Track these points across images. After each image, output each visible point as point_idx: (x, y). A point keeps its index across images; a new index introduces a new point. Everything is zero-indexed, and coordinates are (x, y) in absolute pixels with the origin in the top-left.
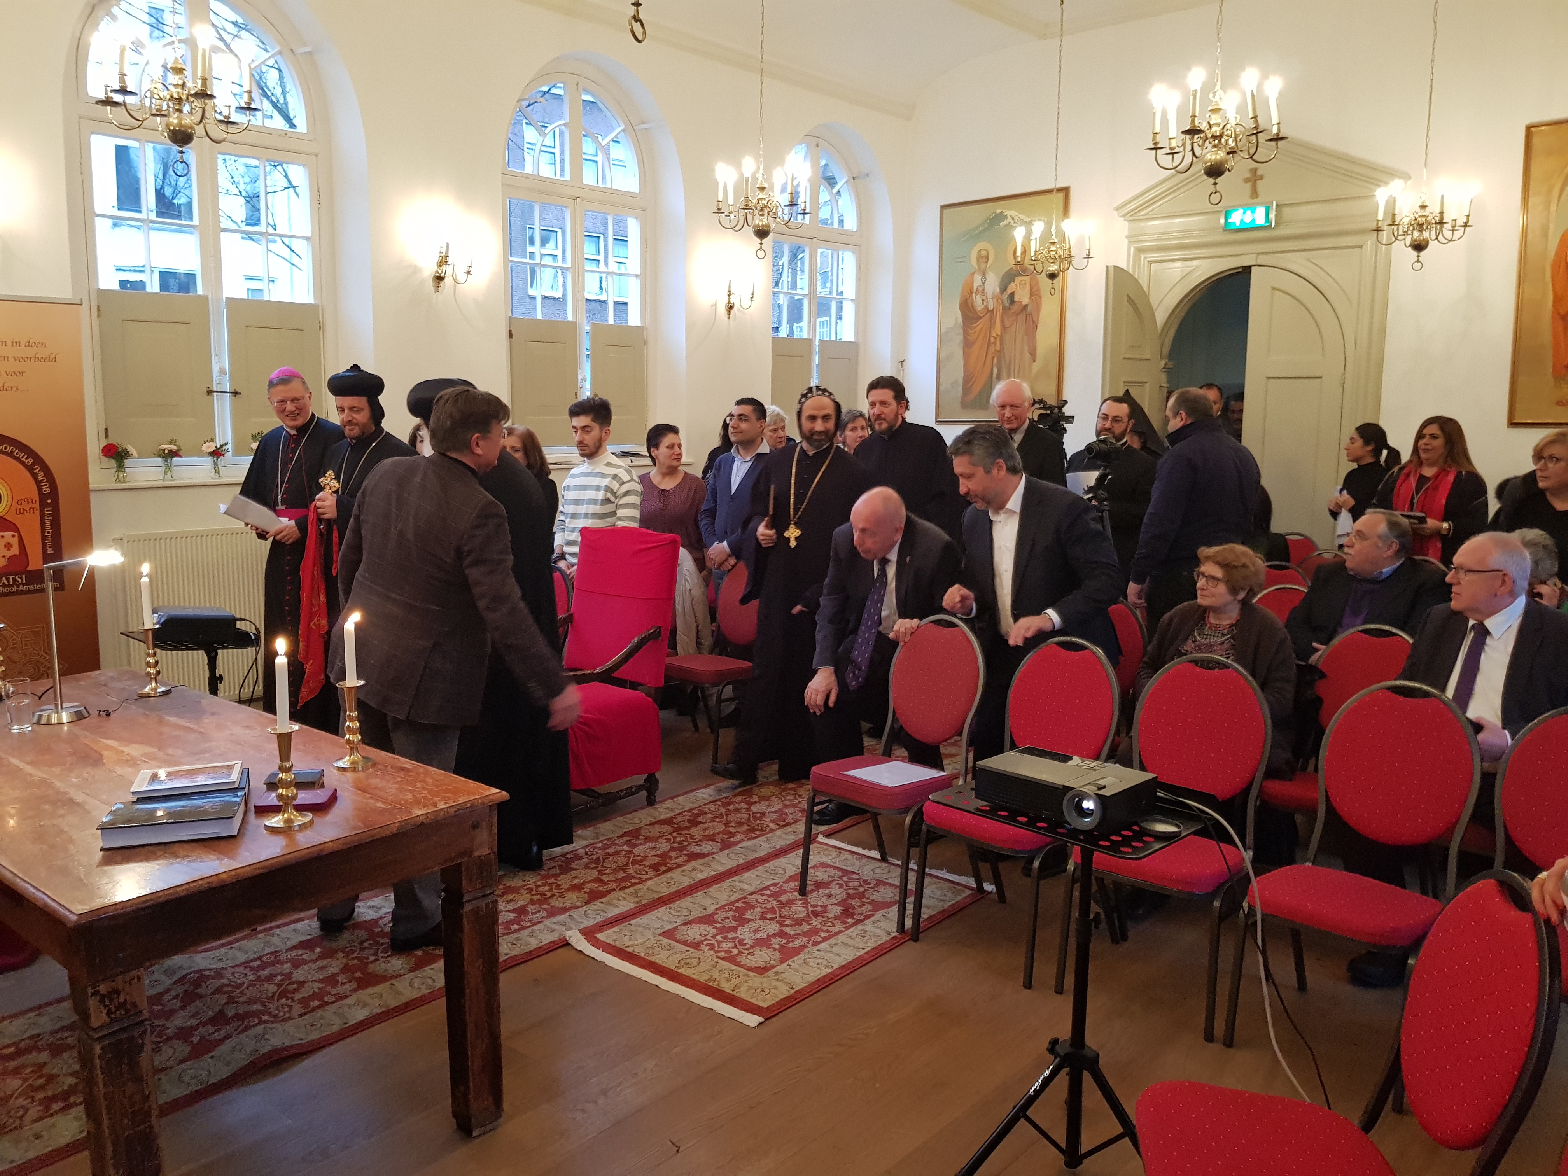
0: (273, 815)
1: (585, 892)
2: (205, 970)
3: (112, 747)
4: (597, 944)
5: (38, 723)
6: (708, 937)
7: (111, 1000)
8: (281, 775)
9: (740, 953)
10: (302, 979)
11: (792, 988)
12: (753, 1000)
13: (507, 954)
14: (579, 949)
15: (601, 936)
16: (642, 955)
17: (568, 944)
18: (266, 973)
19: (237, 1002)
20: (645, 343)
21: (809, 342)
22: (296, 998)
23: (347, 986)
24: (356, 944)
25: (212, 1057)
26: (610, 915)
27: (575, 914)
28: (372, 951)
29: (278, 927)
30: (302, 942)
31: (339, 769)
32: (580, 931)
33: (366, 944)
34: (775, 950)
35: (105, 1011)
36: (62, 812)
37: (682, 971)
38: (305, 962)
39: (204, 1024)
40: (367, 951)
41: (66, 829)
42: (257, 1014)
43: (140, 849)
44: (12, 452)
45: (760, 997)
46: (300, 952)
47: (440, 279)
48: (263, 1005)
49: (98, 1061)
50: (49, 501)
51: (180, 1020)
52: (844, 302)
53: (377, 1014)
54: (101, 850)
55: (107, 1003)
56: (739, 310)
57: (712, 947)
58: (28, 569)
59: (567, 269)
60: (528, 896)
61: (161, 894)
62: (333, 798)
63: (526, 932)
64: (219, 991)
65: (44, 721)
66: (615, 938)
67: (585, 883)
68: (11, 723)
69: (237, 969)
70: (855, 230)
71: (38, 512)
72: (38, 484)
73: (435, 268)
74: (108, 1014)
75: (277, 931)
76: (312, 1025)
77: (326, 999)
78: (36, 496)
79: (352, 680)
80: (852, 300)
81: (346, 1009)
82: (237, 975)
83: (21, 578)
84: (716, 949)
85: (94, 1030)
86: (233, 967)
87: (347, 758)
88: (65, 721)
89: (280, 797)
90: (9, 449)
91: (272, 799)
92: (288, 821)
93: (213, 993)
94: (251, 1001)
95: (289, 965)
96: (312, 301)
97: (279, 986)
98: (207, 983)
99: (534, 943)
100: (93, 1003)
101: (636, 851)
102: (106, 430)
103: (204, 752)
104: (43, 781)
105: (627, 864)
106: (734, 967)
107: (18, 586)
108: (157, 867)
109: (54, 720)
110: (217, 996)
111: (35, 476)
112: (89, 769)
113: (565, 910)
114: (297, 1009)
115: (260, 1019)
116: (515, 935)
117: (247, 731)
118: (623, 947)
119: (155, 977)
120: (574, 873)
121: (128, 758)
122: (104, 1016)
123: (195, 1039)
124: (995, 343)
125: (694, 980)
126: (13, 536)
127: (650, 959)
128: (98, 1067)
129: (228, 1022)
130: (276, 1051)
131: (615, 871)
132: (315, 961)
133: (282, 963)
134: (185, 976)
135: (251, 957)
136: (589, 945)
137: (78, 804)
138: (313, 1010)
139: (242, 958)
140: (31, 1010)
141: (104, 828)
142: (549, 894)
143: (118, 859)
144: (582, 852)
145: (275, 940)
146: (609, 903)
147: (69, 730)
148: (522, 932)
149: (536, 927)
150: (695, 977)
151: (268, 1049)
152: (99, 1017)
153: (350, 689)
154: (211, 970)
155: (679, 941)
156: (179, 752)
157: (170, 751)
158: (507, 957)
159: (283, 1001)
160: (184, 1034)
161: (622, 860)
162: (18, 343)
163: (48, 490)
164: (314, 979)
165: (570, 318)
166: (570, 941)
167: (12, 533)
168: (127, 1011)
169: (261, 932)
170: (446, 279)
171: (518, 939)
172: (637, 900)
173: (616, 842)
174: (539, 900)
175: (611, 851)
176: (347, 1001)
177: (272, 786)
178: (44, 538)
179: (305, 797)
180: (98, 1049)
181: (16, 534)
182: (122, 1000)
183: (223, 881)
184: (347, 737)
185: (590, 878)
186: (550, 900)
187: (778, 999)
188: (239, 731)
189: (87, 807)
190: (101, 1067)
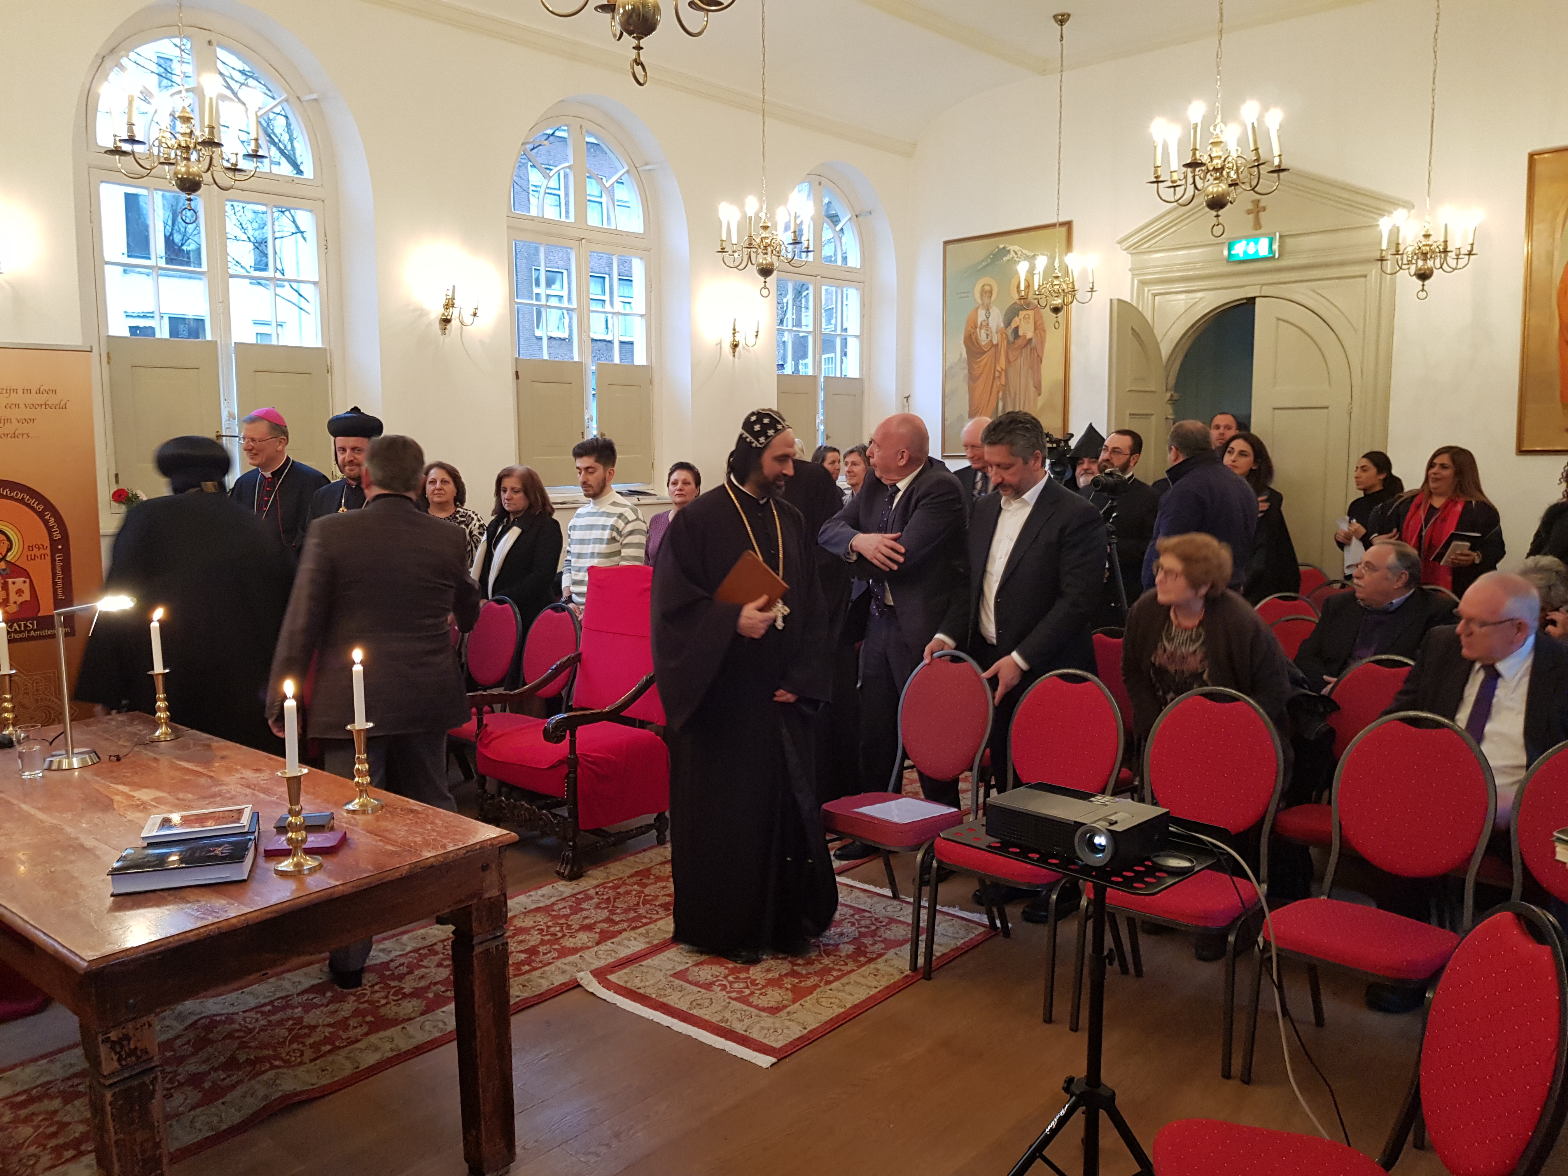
0: (282, 858)
1: (596, 933)
2: (215, 1015)
3: (122, 792)
4: (609, 986)
5: (49, 769)
6: (720, 978)
7: (122, 1047)
8: (290, 819)
9: (752, 993)
10: (313, 1023)
11: (805, 1028)
12: (765, 1041)
13: (518, 997)
14: (591, 990)
15: (612, 978)
16: (654, 996)
17: (579, 986)
18: (275, 1018)
19: (249, 1047)
20: (651, 383)
21: (814, 378)
22: (307, 1043)
23: (358, 1030)
24: (367, 987)
25: (223, 1103)
26: (621, 956)
27: (587, 954)
28: (382, 994)
29: (289, 971)
30: (313, 986)
31: (349, 811)
32: (591, 972)
33: (377, 988)
34: (787, 989)
35: (115, 1058)
36: (73, 858)
37: (694, 1012)
38: (316, 1006)
39: (215, 1069)
40: (377, 995)
41: (76, 875)
42: (267, 1059)
43: (151, 895)
44: (23, 498)
45: (772, 1038)
46: (311, 996)
47: (446, 321)
48: (275, 1049)
49: (108, 1109)
50: (60, 547)
51: (192, 1067)
52: (849, 340)
53: (388, 1058)
54: (112, 895)
55: (118, 1049)
56: (744, 348)
57: (724, 988)
58: (39, 615)
59: (572, 310)
60: (539, 936)
61: (171, 939)
62: (344, 840)
63: (537, 973)
64: (230, 1035)
65: (54, 767)
66: (626, 979)
67: (595, 923)
68: (23, 771)
69: (247, 1014)
70: (858, 267)
71: (48, 558)
72: (49, 529)
73: (442, 310)
74: (119, 1060)
75: (288, 975)
76: (323, 1071)
77: (337, 1044)
78: (47, 543)
79: (361, 723)
80: (856, 336)
81: (357, 1052)
82: (248, 1020)
83: (32, 624)
84: (728, 989)
85: (105, 1077)
86: (244, 1012)
87: (357, 801)
88: (76, 766)
89: (290, 840)
90: (20, 496)
91: (282, 842)
92: (298, 865)
93: (223, 1038)
94: (263, 1046)
95: (300, 1009)
96: (320, 345)
97: (290, 1030)
98: (219, 1028)
99: (545, 985)
100: (103, 1050)
101: (647, 891)
102: (117, 475)
103: (214, 796)
104: (54, 828)
105: (638, 904)
106: (745, 1007)
107: (29, 632)
108: (168, 912)
109: (65, 766)
110: (228, 1041)
111: (46, 523)
112: (100, 815)
113: (575, 951)
114: (309, 1054)
115: (271, 1064)
116: (526, 977)
117: (257, 775)
118: (634, 989)
119: (167, 1023)
120: (585, 913)
121: (138, 802)
122: (116, 1065)
123: (207, 1085)
124: (999, 377)
125: (706, 1021)
126: (25, 582)
127: (661, 1000)
128: (109, 1113)
129: (239, 1068)
130: (286, 1097)
131: (626, 911)
132: (327, 1006)
133: (294, 1008)
134: (196, 1022)
135: (263, 1002)
136: (600, 986)
137: (88, 850)
138: (323, 1055)
139: (253, 1003)
140: (43, 1057)
141: (114, 872)
142: (560, 935)
143: (130, 904)
144: (592, 892)
145: (287, 984)
146: (619, 944)
147: (80, 775)
148: (534, 973)
149: (546, 968)
150: (707, 1017)
151: (279, 1094)
152: (109, 1064)
153: (359, 731)
154: (222, 1015)
155: (690, 983)
156: (190, 796)
157: (181, 796)
158: (518, 999)
159: (295, 1046)
160: (195, 1080)
161: (632, 901)
162: (29, 391)
163: (59, 536)
164: (325, 1023)
165: (576, 359)
166: (581, 983)
167: (23, 579)
168: (138, 1058)
169: (272, 976)
170: (453, 322)
171: (529, 980)
172: (647, 940)
173: (627, 881)
174: (549, 940)
175: (621, 890)
176: (357, 1045)
177: (282, 829)
178: (55, 584)
179: (314, 840)
180: (109, 1096)
181: (28, 580)
182: (132, 1047)
183: (234, 925)
184: (356, 779)
185: (601, 919)
186: (561, 941)
187: (790, 1040)
188: (249, 774)
189: (97, 853)
190: (112, 1115)
